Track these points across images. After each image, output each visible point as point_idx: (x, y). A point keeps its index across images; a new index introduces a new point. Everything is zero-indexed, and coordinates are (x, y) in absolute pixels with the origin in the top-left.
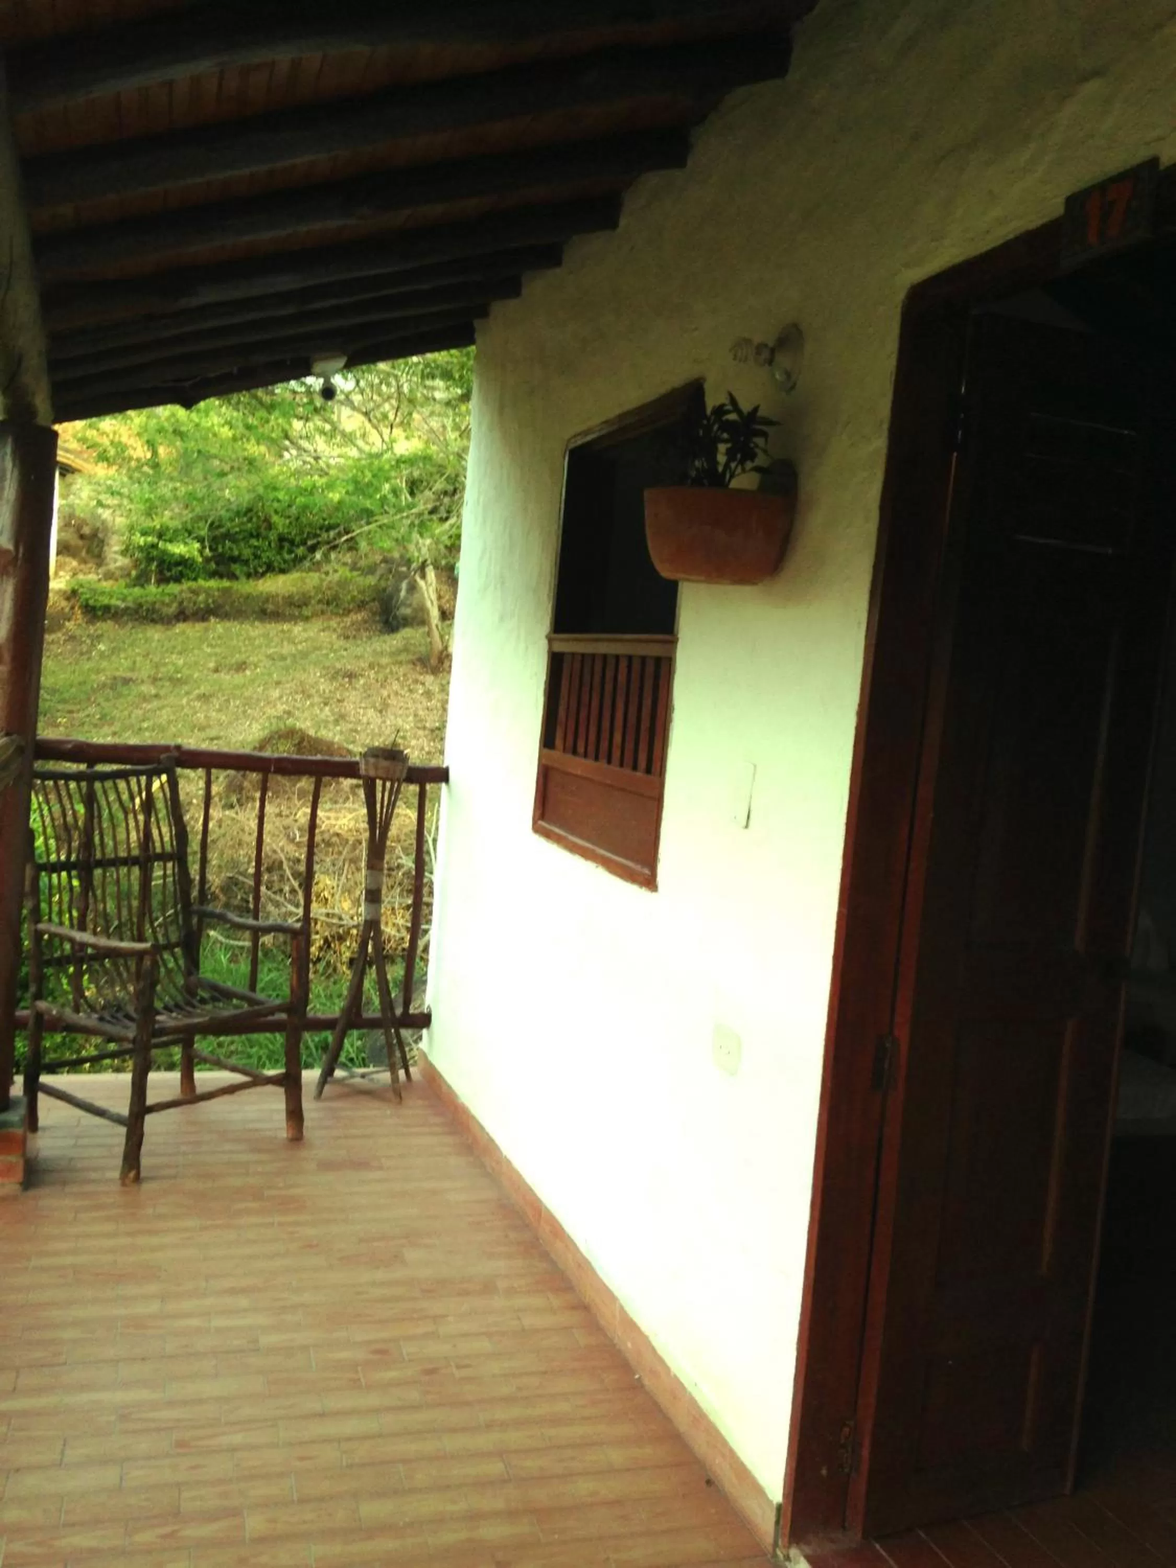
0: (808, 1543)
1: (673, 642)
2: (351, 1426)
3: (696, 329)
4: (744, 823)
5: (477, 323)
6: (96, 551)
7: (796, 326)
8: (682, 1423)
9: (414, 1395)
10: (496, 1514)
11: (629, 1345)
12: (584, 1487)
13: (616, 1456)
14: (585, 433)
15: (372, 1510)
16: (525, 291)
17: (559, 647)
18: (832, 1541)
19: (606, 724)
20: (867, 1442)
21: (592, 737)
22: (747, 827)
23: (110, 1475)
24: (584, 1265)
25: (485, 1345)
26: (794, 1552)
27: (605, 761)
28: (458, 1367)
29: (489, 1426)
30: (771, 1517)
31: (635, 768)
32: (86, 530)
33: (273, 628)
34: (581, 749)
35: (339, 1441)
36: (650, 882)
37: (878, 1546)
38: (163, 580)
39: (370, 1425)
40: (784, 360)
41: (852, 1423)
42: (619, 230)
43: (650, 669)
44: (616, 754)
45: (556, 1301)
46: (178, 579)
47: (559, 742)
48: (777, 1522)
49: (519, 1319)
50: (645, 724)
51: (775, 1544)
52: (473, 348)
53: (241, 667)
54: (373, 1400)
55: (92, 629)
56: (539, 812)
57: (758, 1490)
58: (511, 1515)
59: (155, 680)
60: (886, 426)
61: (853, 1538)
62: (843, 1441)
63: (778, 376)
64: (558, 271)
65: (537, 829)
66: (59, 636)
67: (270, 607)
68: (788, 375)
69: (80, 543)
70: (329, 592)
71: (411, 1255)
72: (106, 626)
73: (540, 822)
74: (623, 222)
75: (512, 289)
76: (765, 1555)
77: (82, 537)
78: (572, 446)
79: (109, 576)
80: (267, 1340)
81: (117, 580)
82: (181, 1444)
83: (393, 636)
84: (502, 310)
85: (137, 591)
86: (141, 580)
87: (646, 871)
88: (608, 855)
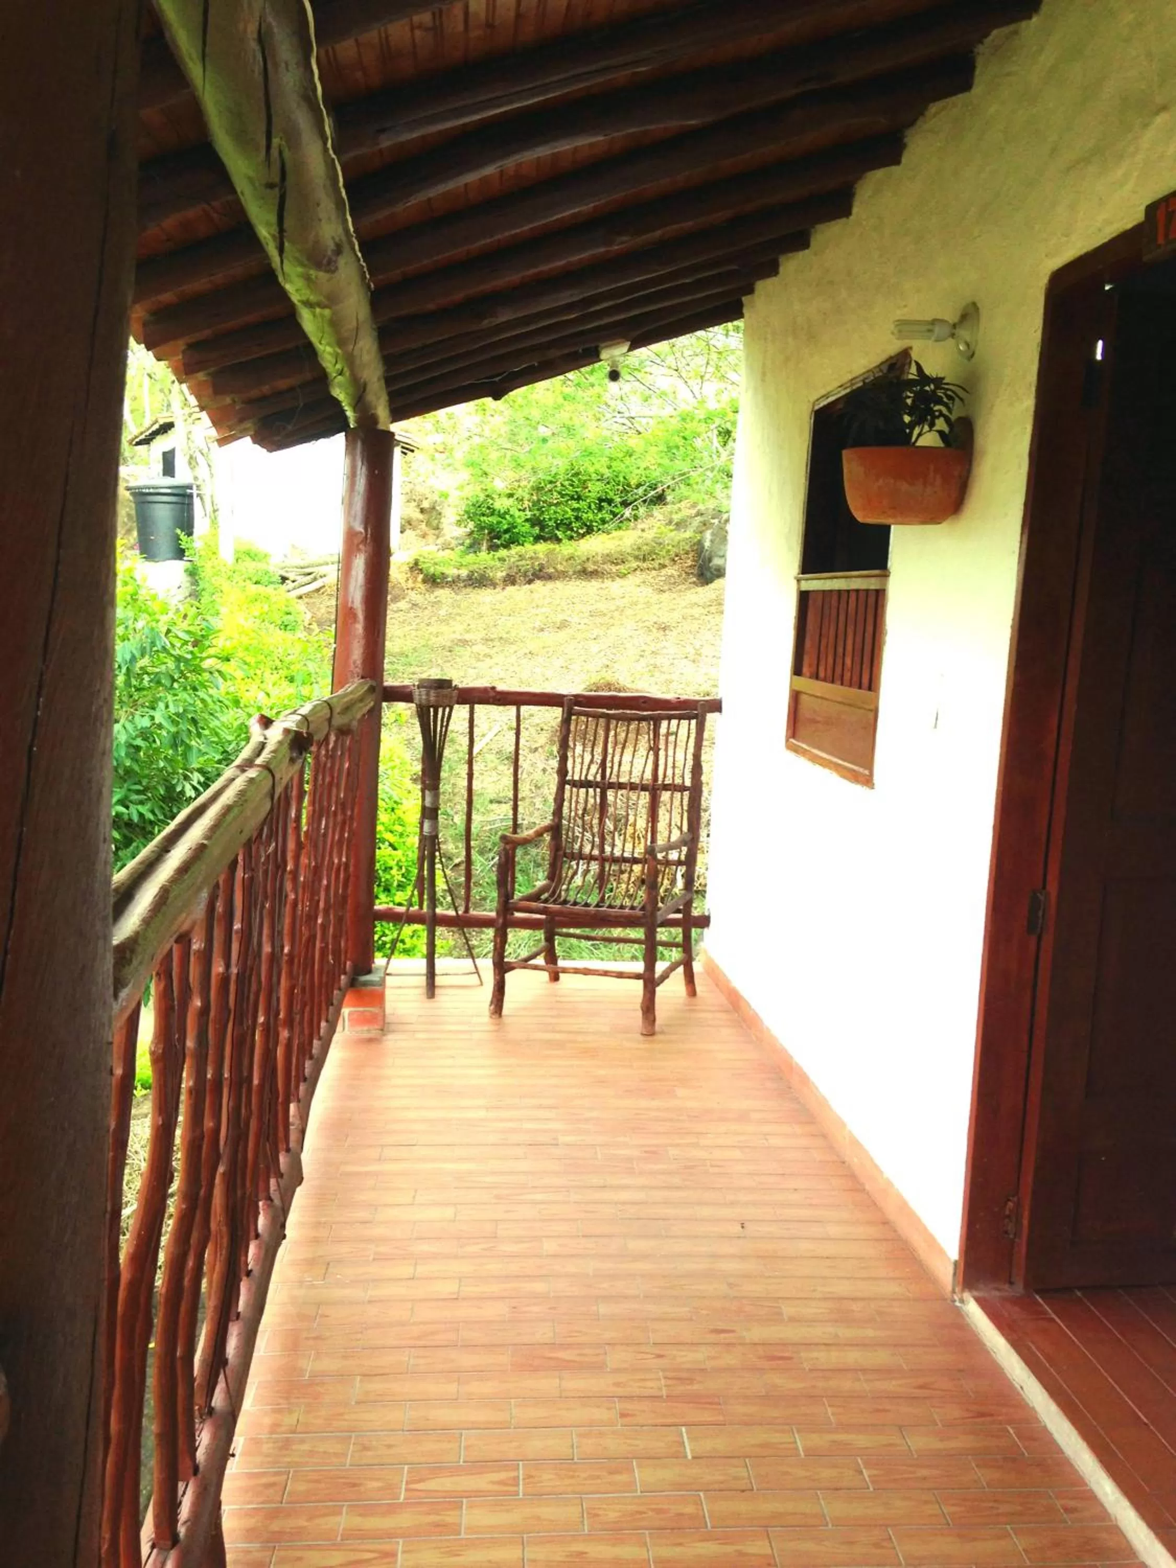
0: (976, 1290)
1: (886, 575)
2: (624, 1196)
3: (905, 306)
4: (933, 725)
5: (745, 299)
6: (435, 523)
7: (974, 304)
8: (892, 1213)
9: (676, 1180)
10: (733, 1256)
11: (855, 1160)
12: (804, 1247)
13: (833, 1230)
14: (826, 396)
15: (635, 1245)
16: (781, 269)
17: (807, 586)
18: (998, 1290)
19: (840, 650)
20: (1026, 1214)
21: (830, 660)
22: (935, 727)
23: (449, 1212)
24: (823, 1103)
25: (737, 1154)
26: (967, 1296)
27: (839, 682)
28: (712, 1166)
29: (732, 1204)
30: (950, 1270)
31: (860, 687)
32: (426, 505)
33: (593, 586)
34: (822, 674)
35: (616, 1203)
36: (868, 781)
37: (1038, 1297)
38: (493, 548)
39: (640, 1196)
40: (964, 333)
41: (1015, 1199)
42: (851, 218)
43: (872, 600)
44: (847, 676)
45: (798, 1129)
46: (506, 546)
47: (805, 670)
48: (955, 1274)
49: (767, 1140)
50: (868, 648)
51: (954, 1292)
52: (740, 323)
53: (563, 625)
54: (641, 1181)
55: (432, 598)
56: (791, 732)
57: (941, 1252)
58: (742, 1257)
59: (487, 640)
60: (1033, 389)
61: (1019, 1289)
62: (1007, 1212)
63: (961, 348)
64: (807, 251)
65: (790, 747)
66: (402, 605)
67: (591, 567)
68: (968, 345)
69: (421, 517)
70: (645, 548)
71: (681, 1092)
72: (443, 594)
73: (792, 740)
74: (855, 210)
75: (772, 269)
76: (945, 1300)
77: (422, 511)
78: (817, 408)
79: (446, 547)
80: (563, 1139)
81: (453, 549)
82: (498, 1197)
83: (707, 588)
84: (764, 287)
85: (471, 557)
86: (474, 547)
87: (867, 772)
88: (840, 762)
